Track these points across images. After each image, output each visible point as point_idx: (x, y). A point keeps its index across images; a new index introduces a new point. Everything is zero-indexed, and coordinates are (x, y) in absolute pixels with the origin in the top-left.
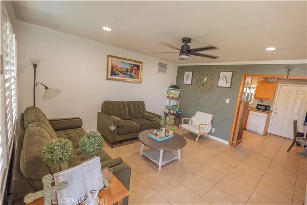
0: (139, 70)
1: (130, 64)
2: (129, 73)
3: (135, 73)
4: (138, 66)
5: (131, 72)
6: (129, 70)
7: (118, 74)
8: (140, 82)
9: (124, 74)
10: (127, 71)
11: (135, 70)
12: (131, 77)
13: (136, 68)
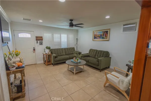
0: (107, 34)
1: (103, 32)
2: (102, 36)
3: (105, 36)
4: (107, 32)
5: (103, 36)
6: (102, 35)
7: (97, 38)
8: (108, 41)
9: (100, 37)
10: (101, 36)
11: (105, 34)
12: (103, 38)
13: (106, 33)
